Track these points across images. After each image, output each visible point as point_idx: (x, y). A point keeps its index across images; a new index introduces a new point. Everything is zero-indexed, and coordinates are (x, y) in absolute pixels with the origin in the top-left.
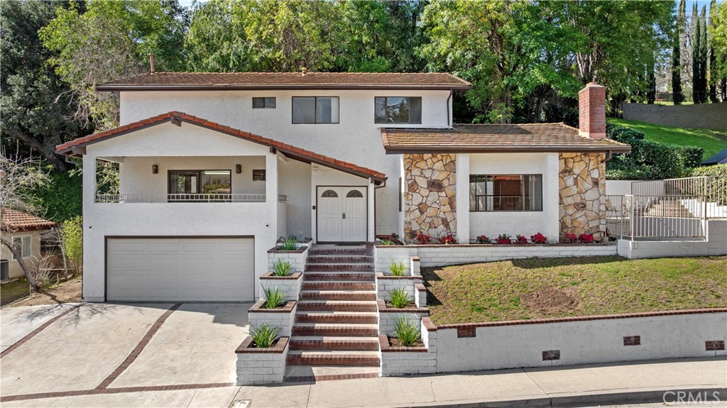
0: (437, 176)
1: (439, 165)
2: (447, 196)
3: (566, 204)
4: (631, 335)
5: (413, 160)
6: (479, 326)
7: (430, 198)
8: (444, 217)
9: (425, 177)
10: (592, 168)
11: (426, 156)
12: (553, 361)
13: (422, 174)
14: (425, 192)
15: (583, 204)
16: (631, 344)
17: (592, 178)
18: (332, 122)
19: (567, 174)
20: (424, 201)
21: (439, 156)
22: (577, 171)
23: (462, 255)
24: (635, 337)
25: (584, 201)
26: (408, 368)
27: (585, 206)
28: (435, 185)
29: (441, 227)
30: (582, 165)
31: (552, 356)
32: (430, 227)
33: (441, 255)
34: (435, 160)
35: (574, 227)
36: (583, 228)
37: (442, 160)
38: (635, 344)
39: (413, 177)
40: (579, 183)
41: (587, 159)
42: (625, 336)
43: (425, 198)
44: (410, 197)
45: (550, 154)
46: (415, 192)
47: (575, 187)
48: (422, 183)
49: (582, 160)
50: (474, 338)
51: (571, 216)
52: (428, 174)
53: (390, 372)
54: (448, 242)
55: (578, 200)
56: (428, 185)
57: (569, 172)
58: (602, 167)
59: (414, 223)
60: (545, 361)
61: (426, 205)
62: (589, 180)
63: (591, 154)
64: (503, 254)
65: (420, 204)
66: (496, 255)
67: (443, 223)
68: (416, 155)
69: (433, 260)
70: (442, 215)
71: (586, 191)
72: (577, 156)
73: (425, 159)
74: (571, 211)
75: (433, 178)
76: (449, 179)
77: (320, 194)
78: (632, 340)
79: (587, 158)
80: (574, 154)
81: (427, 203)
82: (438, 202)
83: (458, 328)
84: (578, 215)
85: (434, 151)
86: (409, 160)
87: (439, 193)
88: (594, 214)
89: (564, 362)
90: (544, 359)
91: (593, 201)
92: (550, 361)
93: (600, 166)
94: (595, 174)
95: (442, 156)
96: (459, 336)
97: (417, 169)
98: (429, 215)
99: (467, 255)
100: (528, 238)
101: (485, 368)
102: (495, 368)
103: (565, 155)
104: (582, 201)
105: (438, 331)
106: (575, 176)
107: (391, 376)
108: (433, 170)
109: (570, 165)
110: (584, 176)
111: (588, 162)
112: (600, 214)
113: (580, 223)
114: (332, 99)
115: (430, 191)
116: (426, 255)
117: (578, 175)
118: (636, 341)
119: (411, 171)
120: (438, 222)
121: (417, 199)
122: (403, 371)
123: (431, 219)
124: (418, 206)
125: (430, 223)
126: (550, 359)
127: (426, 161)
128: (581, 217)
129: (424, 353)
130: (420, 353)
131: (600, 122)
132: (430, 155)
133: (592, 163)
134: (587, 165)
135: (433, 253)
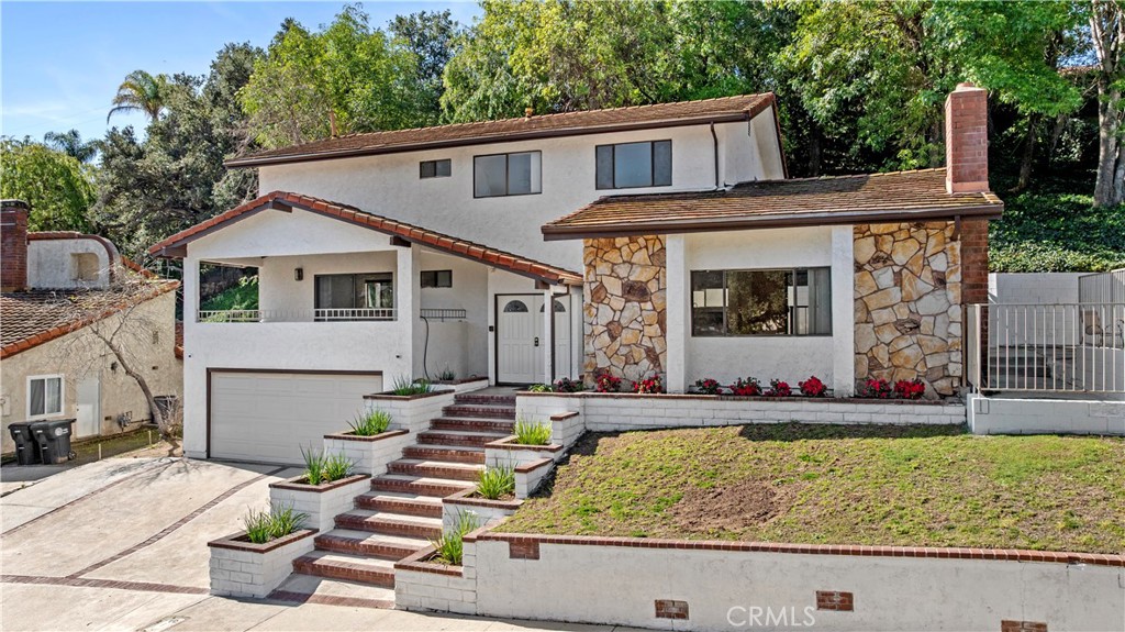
0: (638, 275)
1: (642, 256)
2: (654, 309)
3: (878, 322)
4: (832, 590)
5: (598, 249)
6: (544, 541)
7: (625, 313)
8: (650, 345)
9: (618, 277)
10: (934, 251)
11: (620, 241)
12: (675, 621)
13: (613, 271)
14: (618, 303)
15: (913, 321)
16: (833, 608)
17: (933, 271)
18: (532, 191)
19: (880, 264)
20: (616, 319)
21: (641, 240)
22: (900, 258)
23: (661, 412)
24: (843, 594)
25: (915, 317)
26: (433, 600)
27: (918, 327)
28: (635, 291)
29: (645, 363)
30: (912, 246)
31: (675, 610)
32: (626, 363)
33: (625, 412)
34: (634, 247)
35: (896, 367)
36: (914, 369)
37: (646, 247)
38: (842, 608)
39: (599, 278)
40: (905, 282)
41: (921, 235)
42: (820, 589)
43: (618, 313)
44: (594, 311)
45: (836, 229)
46: (601, 302)
47: (898, 288)
48: (614, 287)
49: (911, 237)
50: (535, 561)
51: (888, 345)
52: (623, 271)
53: (406, 603)
54: (645, 390)
55: (903, 314)
56: (623, 290)
57: (885, 262)
58: (953, 249)
59: (600, 354)
60: (660, 619)
61: (620, 324)
62: (926, 275)
63: (930, 224)
64: (733, 415)
65: (610, 323)
66: (721, 414)
67: (648, 356)
68: (602, 240)
69: (612, 419)
70: (646, 342)
71: (920, 298)
72: (900, 229)
73: (618, 246)
74: (887, 336)
75: (632, 278)
76: (658, 279)
77: (502, 307)
78: (837, 599)
79: (923, 232)
80: (894, 227)
81: (622, 321)
82: (640, 319)
83: (510, 540)
84: (902, 344)
85: (632, 232)
86: (592, 249)
87: (642, 304)
88: (937, 342)
89: (696, 625)
90: (658, 615)
91: (935, 316)
92: (670, 620)
93: (948, 246)
94: (939, 264)
95: (646, 240)
96: (513, 556)
97: (605, 264)
98: (624, 342)
99: (668, 413)
100: (793, 385)
101: (554, 617)
102: (570, 620)
103: (874, 228)
104: (912, 317)
105: (479, 542)
106: (896, 269)
107: (407, 610)
108: (632, 264)
109: (887, 248)
110: (915, 269)
111: (923, 240)
112: (950, 341)
113: (907, 359)
114: (532, 154)
115: (627, 301)
116: (601, 411)
117: (904, 266)
118: (846, 602)
119: (595, 267)
120: (640, 353)
121: (605, 315)
122: (426, 604)
123: (628, 349)
124: (607, 326)
125: (625, 355)
126: (670, 616)
127: (620, 249)
128: (908, 348)
129: (457, 579)
130: (452, 578)
131: (974, 161)
132: (626, 240)
133: (932, 241)
134: (922, 246)
135: (611, 407)
